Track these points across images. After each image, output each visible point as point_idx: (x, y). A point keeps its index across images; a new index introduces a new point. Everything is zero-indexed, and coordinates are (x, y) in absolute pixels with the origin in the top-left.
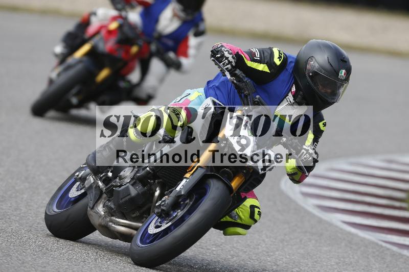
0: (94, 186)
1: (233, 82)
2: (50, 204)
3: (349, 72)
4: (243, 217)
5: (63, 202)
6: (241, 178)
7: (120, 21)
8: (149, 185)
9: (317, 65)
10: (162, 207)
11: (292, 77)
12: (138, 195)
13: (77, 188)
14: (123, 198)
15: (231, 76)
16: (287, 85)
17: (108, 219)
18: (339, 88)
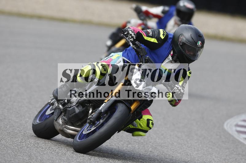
0: (58, 108)
1: (134, 48)
2: (35, 119)
3: (203, 43)
4: (143, 126)
5: (43, 118)
6: (138, 103)
7: (143, 26)
8: (86, 107)
9: (185, 39)
10: (91, 119)
11: (171, 46)
12: (79, 112)
13: (51, 109)
14: (71, 114)
15: (133, 45)
16: (168, 50)
17: (64, 126)
18: (198, 52)
